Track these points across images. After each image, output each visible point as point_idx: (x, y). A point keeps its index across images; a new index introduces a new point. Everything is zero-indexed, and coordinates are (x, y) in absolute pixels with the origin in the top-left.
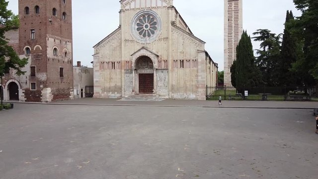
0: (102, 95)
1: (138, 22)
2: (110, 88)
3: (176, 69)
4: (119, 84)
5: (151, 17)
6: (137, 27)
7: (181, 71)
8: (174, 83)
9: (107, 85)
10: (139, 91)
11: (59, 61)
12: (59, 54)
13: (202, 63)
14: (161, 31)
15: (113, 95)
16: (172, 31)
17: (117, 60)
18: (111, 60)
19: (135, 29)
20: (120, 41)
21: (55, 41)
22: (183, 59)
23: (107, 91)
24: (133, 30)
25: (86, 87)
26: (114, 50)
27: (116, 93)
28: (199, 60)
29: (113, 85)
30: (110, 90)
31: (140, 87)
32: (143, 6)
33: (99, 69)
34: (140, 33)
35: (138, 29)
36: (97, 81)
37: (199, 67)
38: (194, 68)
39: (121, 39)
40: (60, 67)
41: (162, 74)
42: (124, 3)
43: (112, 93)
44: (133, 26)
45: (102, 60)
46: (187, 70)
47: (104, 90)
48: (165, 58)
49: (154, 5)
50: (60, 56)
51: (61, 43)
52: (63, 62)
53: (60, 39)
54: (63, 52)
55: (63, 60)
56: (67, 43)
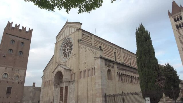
1: (64, 48)
3: (81, 80)
5: (70, 42)
6: (63, 52)
7: (85, 81)
9: (46, 99)
11: (7, 82)
12: (9, 77)
16: (79, 47)
19: (62, 54)
21: (6, 69)
22: (86, 69)
32: (65, 36)
34: (65, 56)
37: (96, 74)
40: (8, 86)
41: (73, 86)
42: (58, 38)
46: (89, 79)
48: (75, 71)
49: (70, 33)
50: (10, 78)
51: (13, 70)
52: (13, 83)
53: (13, 67)
54: (14, 75)
55: (13, 81)
56: (20, 70)
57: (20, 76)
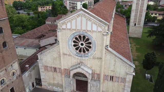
0: (49, 87)
1: (74, 40)
2: (54, 84)
3: (106, 81)
4: (61, 83)
5: (86, 38)
6: (73, 44)
7: (110, 83)
8: (104, 90)
9: (52, 82)
10: (76, 90)
11: (8, 86)
13: (129, 82)
14: (95, 52)
15: (57, 89)
16: (105, 54)
17: (58, 66)
18: (53, 66)
19: (72, 46)
20: (59, 53)
22: (113, 75)
23: (52, 85)
24: (70, 47)
25: (36, 79)
26: (55, 59)
27: (59, 88)
28: (127, 80)
29: (56, 82)
30: (54, 85)
31: (77, 88)
32: (79, 28)
33: (44, 71)
34: (77, 49)
35: (74, 46)
36: (43, 79)
37: (126, 84)
38: (122, 83)
39: (59, 52)
40: (10, 88)
41: (95, 83)
43: (56, 87)
44: (70, 43)
45: (46, 64)
46: (116, 84)
47: (49, 84)
48: (98, 72)
49: (89, 29)
50: (8, 81)
51: (7, 70)
52: (12, 82)
53: (5, 68)
54: (10, 75)
55: (12, 81)
56: (13, 65)
57: (15, 71)
